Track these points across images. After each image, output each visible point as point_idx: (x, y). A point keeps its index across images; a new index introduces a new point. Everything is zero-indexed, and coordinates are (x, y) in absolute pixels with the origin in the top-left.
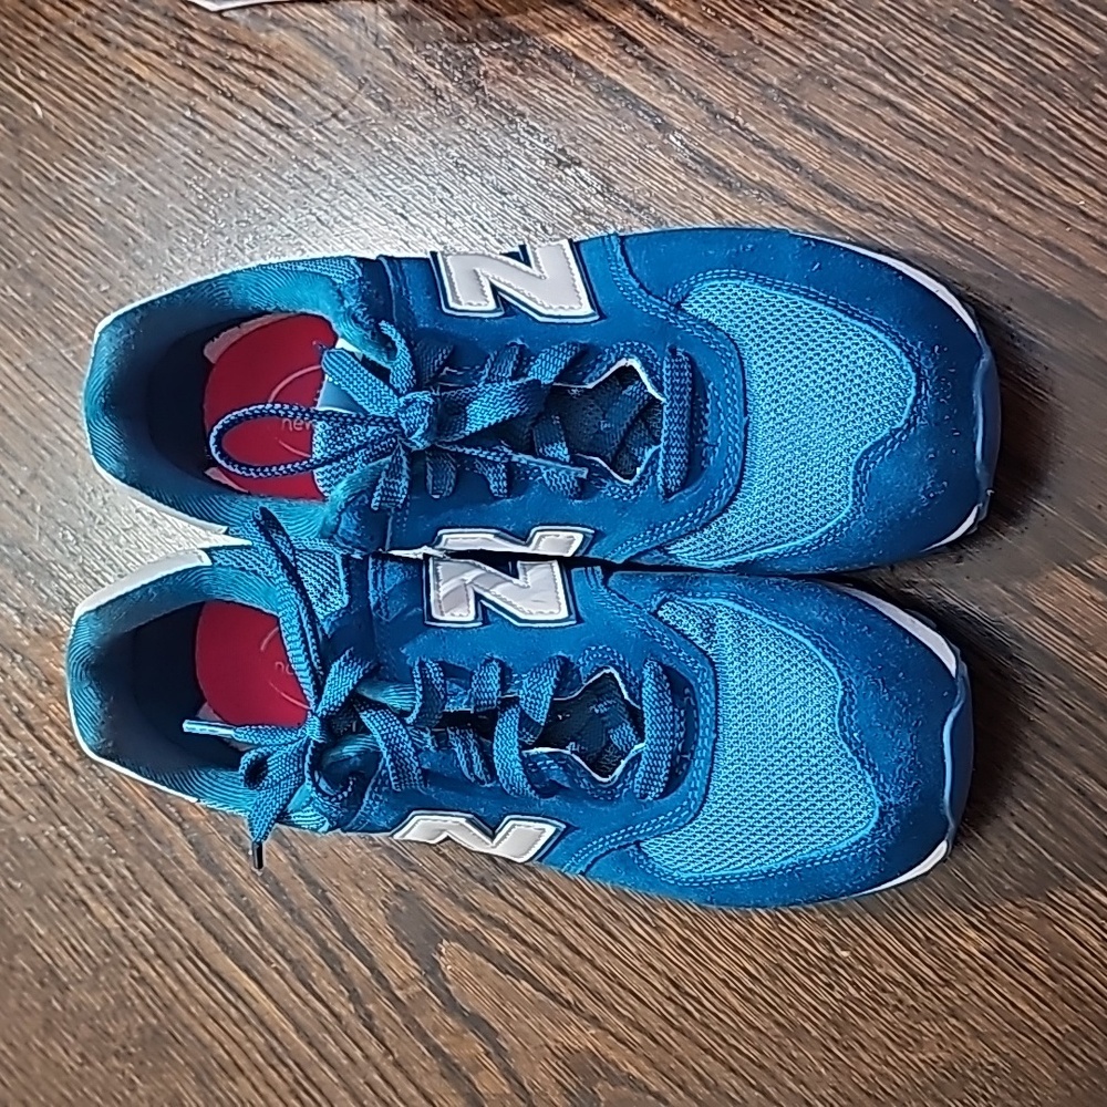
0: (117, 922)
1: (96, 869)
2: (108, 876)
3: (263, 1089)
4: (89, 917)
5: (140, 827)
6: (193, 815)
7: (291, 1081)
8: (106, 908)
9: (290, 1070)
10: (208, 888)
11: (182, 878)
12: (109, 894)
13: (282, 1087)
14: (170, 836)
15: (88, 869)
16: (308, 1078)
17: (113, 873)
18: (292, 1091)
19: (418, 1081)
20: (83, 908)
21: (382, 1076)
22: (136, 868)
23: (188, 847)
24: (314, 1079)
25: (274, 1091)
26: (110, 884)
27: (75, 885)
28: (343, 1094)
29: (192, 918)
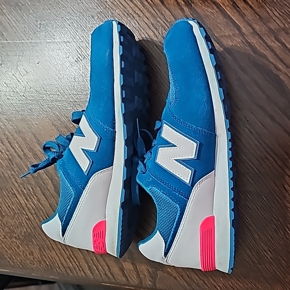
0: (25, 202)
1: (21, 186)
2: (25, 189)
3: (59, 255)
4: (16, 199)
5: (38, 178)
6: (56, 178)
7: (68, 255)
8: (22, 197)
9: (69, 252)
10: (56, 198)
11: (48, 194)
12: (24, 194)
13: (65, 256)
14: (47, 182)
15: (19, 186)
16: (74, 255)
17: (27, 188)
18: (68, 257)
19: (106, 261)
20: (15, 196)
21: (96, 258)
22: (34, 189)
23: (52, 186)
24: (76, 255)
25: (63, 256)
26: (25, 192)
27: (14, 189)
28: (83, 261)
29: (49, 206)
